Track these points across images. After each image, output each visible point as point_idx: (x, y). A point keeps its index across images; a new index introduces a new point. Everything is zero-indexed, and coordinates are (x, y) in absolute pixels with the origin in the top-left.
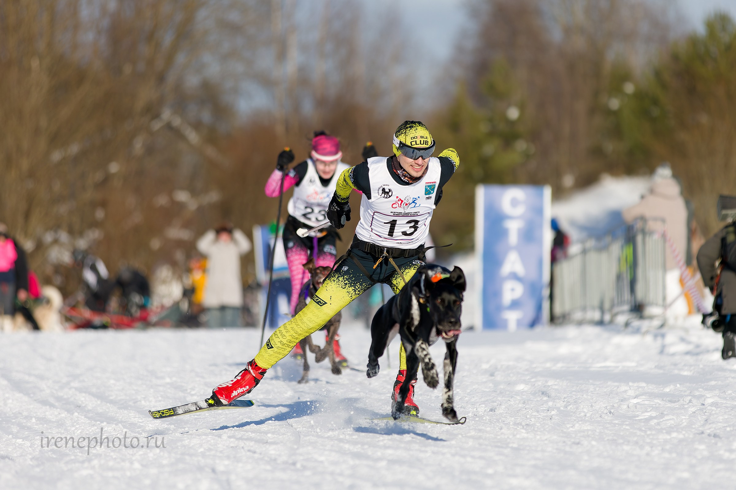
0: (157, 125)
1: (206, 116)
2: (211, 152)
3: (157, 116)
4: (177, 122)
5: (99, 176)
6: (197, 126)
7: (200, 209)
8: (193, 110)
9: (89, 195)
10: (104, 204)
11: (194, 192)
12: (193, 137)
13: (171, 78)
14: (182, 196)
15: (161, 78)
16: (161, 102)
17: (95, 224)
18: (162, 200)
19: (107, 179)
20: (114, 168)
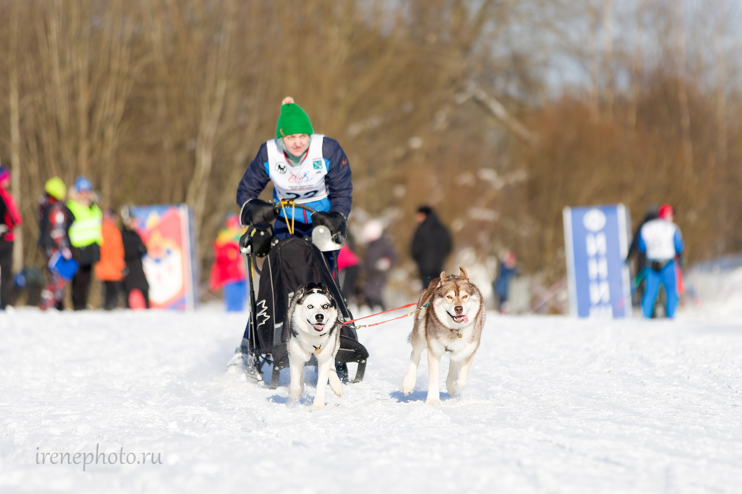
0: (462, 99)
1: (513, 89)
2: (517, 127)
3: (461, 90)
4: (483, 95)
5: (399, 152)
6: (505, 99)
7: (507, 188)
8: (500, 84)
9: (387, 172)
10: (402, 181)
11: (500, 171)
12: (498, 109)
13: (478, 49)
14: (488, 175)
15: (466, 49)
16: (465, 75)
17: (393, 203)
18: (466, 179)
19: (409, 154)
20: (416, 143)
